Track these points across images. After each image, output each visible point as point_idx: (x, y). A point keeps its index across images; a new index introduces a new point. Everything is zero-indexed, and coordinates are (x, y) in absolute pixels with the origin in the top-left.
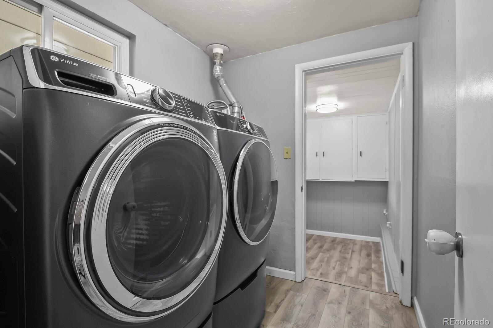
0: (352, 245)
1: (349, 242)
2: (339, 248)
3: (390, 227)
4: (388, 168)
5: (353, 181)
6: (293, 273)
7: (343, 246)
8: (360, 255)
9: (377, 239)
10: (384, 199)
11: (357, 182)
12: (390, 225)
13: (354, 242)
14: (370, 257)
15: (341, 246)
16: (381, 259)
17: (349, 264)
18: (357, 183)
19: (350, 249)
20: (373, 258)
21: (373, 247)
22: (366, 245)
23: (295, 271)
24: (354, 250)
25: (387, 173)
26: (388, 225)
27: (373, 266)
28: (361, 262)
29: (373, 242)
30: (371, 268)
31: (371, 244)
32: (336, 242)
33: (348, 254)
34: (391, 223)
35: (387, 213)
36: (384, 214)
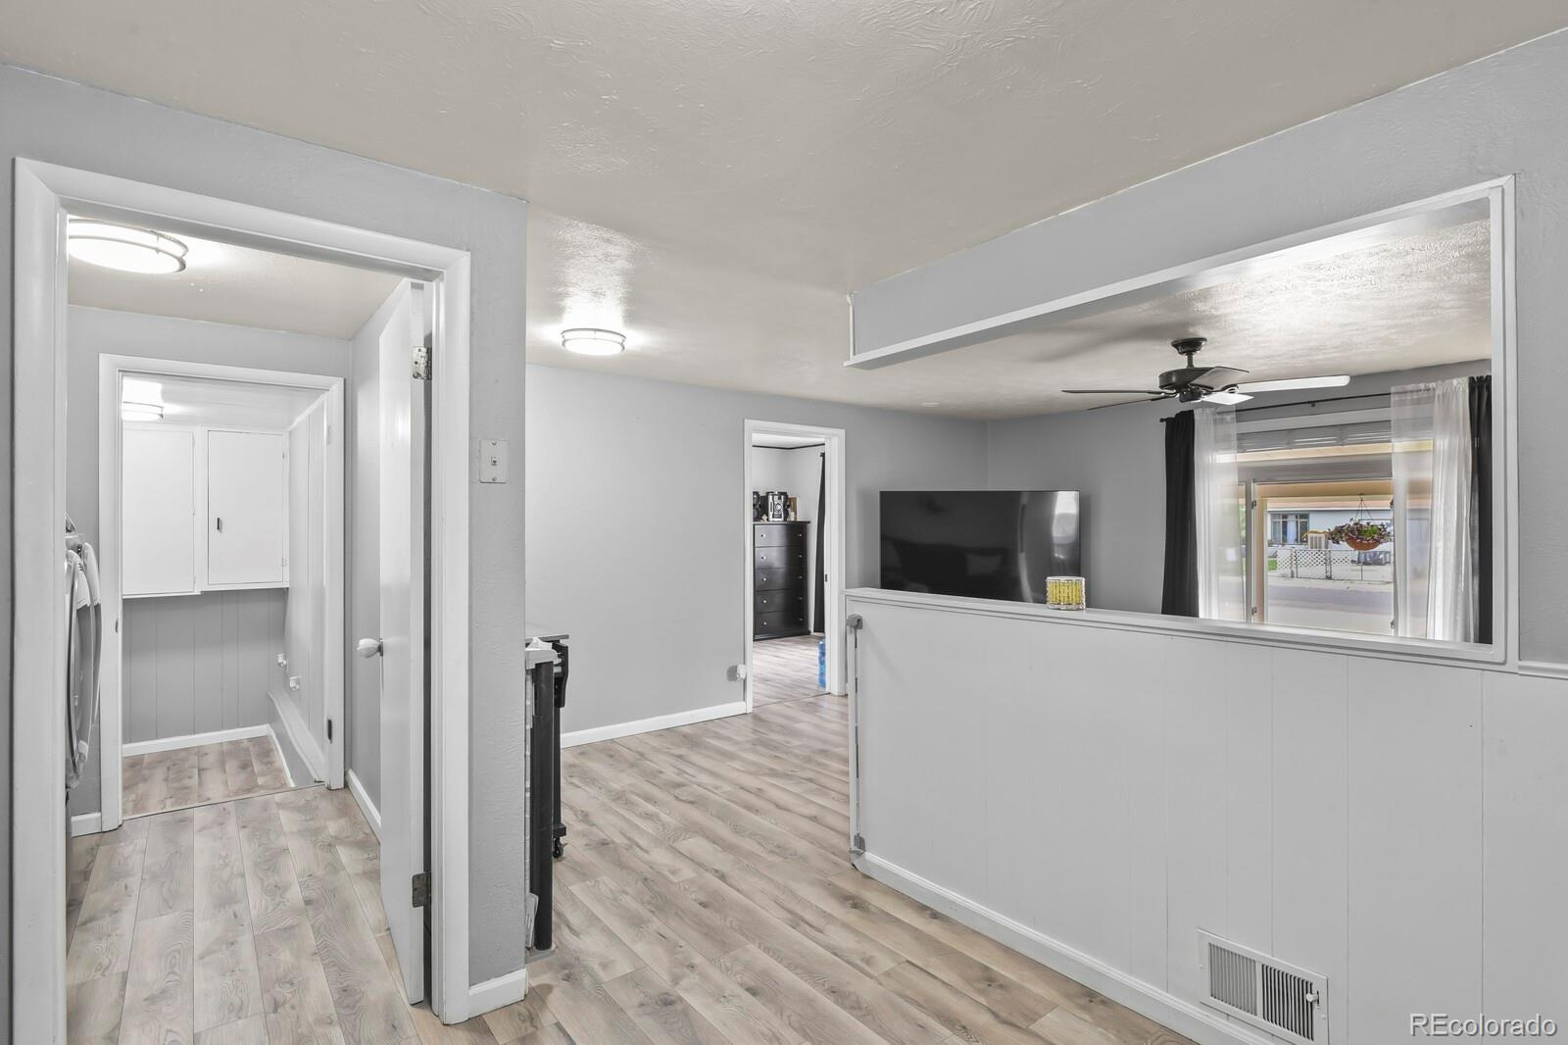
0: (194, 759)
1: (183, 754)
2: (159, 774)
3: (298, 687)
4: (287, 557)
5: (197, 592)
6: (96, 815)
7: (168, 768)
8: (225, 772)
9: (263, 730)
10: (278, 630)
11: (205, 594)
12: (298, 682)
13: (200, 752)
14: (250, 769)
15: (165, 769)
16: (277, 765)
17: (199, 796)
18: (208, 597)
19: (193, 767)
20: (257, 767)
21: (251, 749)
22: (234, 750)
23: (100, 811)
24: (204, 765)
25: (287, 569)
26: (292, 684)
27: (260, 781)
28: (229, 784)
29: (250, 740)
30: (257, 786)
31: (245, 744)
32: (144, 765)
33: (190, 778)
34: (300, 677)
35: (285, 662)
36: (280, 664)
